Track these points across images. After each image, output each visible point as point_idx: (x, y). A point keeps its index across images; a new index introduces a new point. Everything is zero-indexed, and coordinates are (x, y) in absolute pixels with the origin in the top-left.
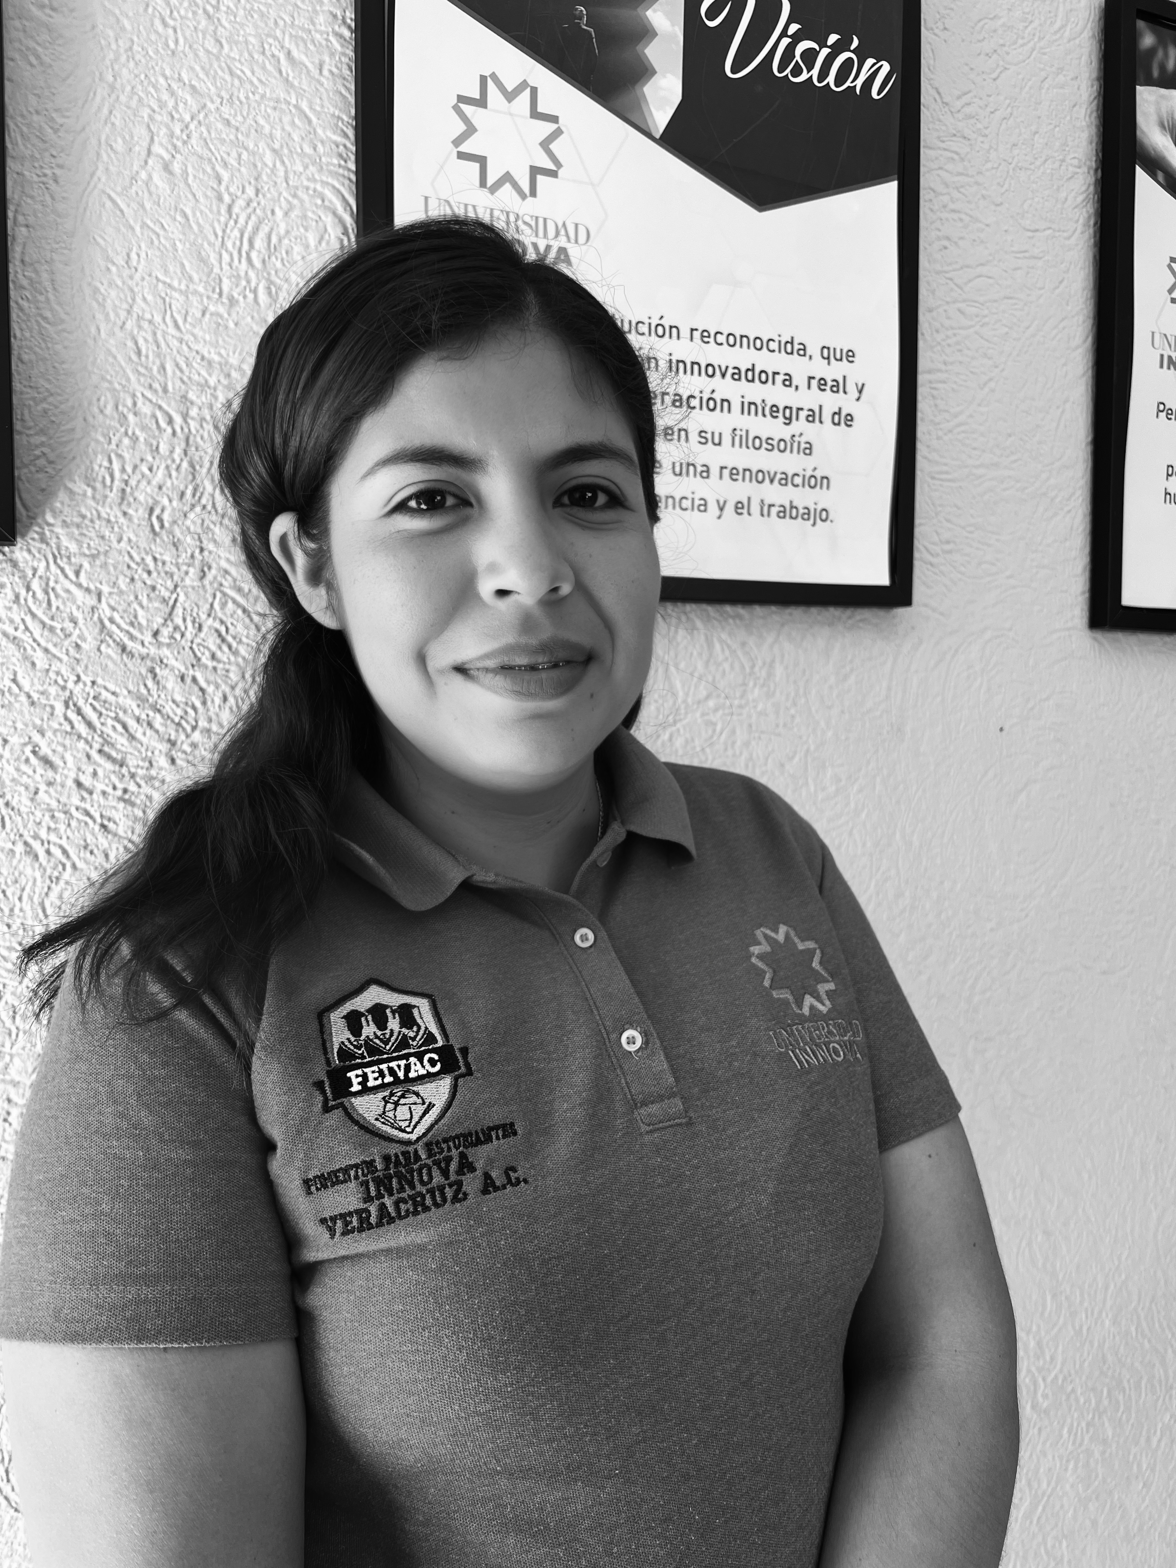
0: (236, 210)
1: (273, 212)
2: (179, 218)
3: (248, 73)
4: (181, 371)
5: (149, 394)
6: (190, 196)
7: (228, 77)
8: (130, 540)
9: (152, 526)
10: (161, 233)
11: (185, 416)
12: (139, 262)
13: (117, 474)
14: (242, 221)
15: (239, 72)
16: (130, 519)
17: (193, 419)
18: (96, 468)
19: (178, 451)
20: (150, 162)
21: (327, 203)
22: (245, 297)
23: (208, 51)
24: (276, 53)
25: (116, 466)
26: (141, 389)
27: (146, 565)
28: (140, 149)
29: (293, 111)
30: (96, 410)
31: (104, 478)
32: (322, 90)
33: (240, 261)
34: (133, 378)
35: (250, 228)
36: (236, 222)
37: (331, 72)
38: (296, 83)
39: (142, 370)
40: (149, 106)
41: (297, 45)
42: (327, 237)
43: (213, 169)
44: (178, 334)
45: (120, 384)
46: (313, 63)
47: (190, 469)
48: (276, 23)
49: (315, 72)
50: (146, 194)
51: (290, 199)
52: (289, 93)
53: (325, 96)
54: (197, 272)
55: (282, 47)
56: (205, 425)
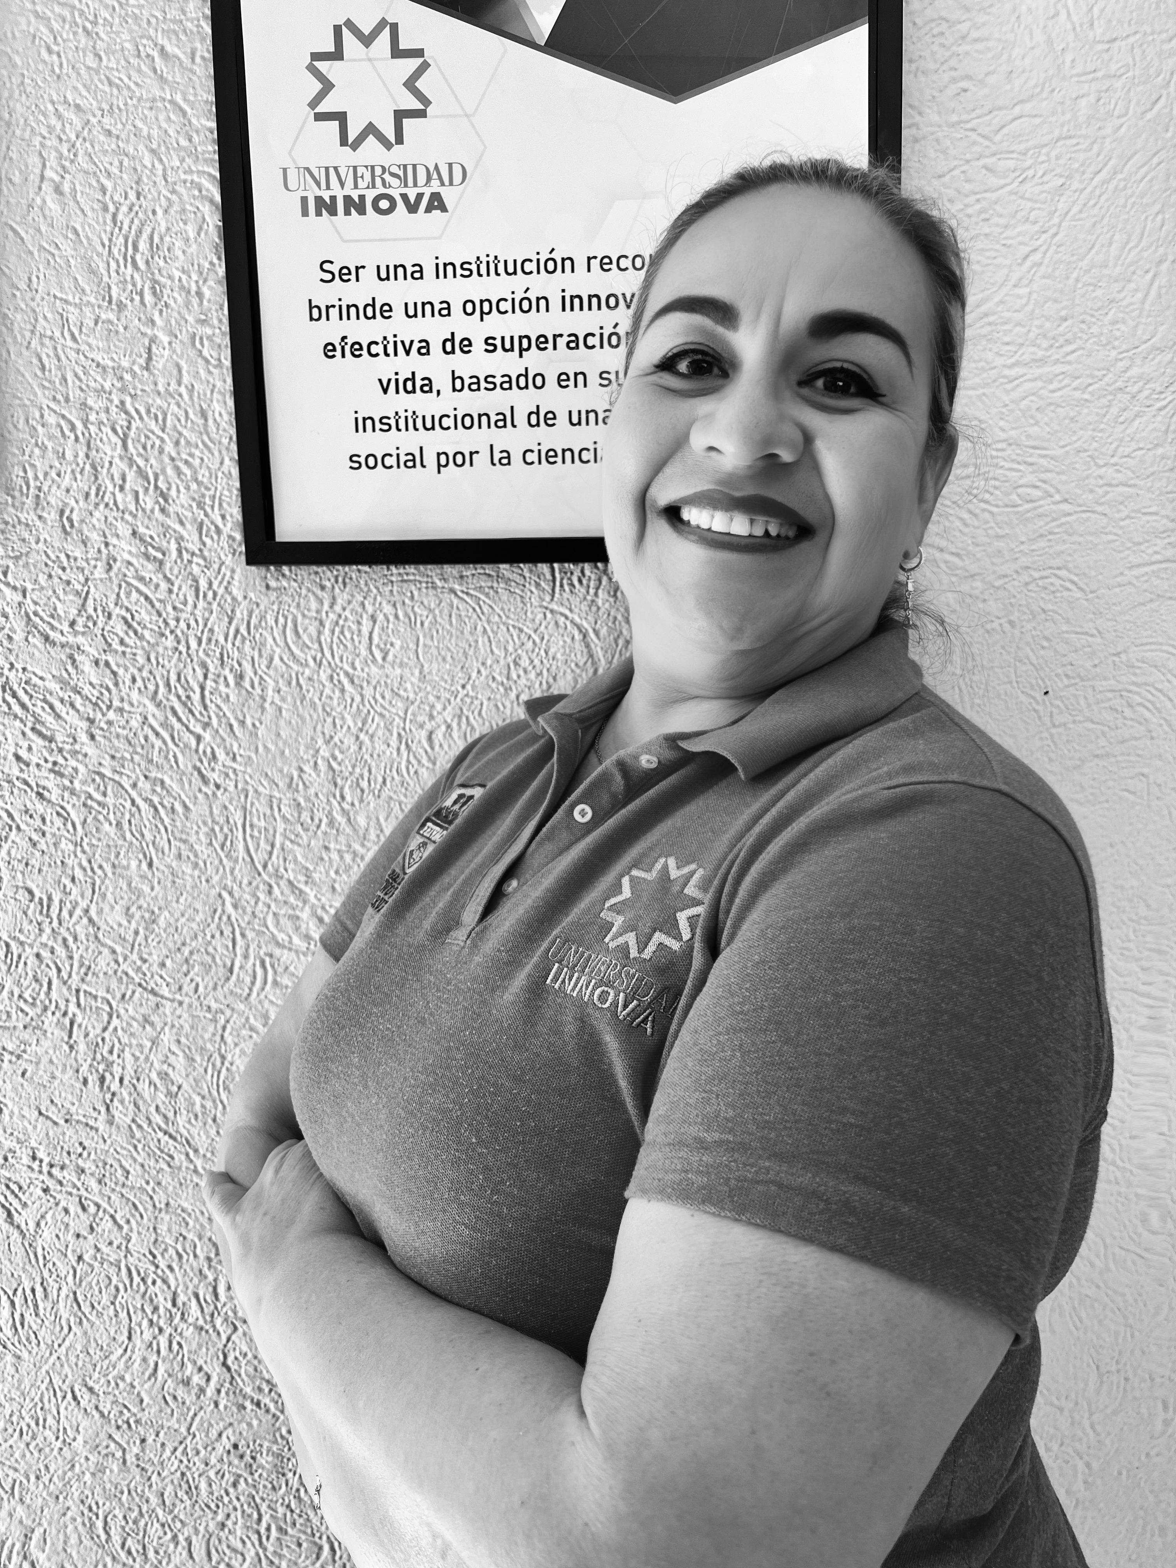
0: (120, 217)
1: (154, 212)
2: (70, 235)
3: (126, 80)
4: (80, 380)
5: (53, 405)
6: (79, 212)
7: (107, 89)
8: (45, 541)
9: (63, 526)
10: (56, 252)
11: (86, 422)
12: (38, 283)
13: (32, 483)
14: (126, 227)
15: (117, 81)
16: (45, 522)
17: (92, 424)
18: (14, 478)
19: (81, 455)
20: (43, 186)
21: (204, 193)
22: (132, 300)
23: (89, 68)
24: (151, 52)
25: (30, 474)
26: (47, 401)
27: (61, 562)
28: (34, 178)
29: (168, 106)
30: (10, 426)
31: (21, 487)
32: (195, 78)
33: (125, 266)
34: (39, 393)
35: (133, 232)
36: (120, 229)
37: (203, 58)
38: (170, 78)
39: (46, 384)
40: (41, 134)
41: (169, 39)
42: (205, 227)
43: (98, 181)
44: (75, 346)
45: (29, 399)
46: (184, 53)
47: (92, 471)
48: (148, 20)
49: (186, 61)
50: (41, 218)
51: (169, 195)
52: (163, 89)
53: (197, 86)
54: (89, 284)
55: (156, 45)
56: (103, 428)
